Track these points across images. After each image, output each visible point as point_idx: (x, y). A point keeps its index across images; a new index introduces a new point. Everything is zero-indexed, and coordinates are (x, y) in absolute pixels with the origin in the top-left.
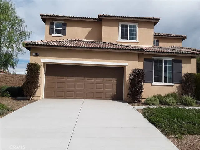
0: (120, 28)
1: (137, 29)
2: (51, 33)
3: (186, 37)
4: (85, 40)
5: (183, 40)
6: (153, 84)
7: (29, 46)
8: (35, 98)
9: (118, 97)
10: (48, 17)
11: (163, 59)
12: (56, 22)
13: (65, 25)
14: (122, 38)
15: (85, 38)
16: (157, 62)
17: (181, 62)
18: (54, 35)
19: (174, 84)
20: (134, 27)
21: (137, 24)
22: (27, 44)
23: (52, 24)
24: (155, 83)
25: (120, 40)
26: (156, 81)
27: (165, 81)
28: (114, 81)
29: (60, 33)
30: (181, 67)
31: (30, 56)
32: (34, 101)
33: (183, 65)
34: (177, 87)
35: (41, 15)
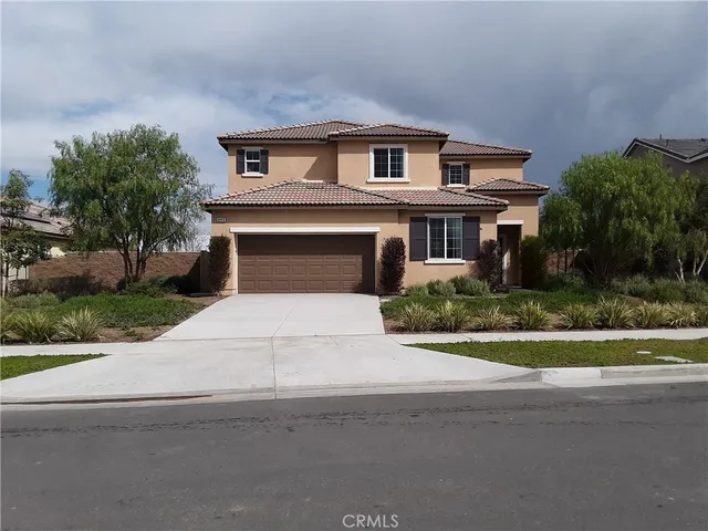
0: (372, 155)
1: (406, 155)
2: (240, 170)
3: (530, 154)
4: (305, 181)
5: (525, 160)
6: (426, 262)
7: (211, 208)
8: (223, 293)
9: (365, 288)
10: (232, 142)
11: (445, 216)
12: (247, 149)
13: (265, 153)
14: (377, 175)
15: (306, 177)
16: (433, 222)
17: (477, 220)
18: (246, 174)
19: (464, 261)
20: (400, 151)
21: (404, 147)
22: (206, 205)
23: (240, 153)
24: (430, 260)
25: (373, 179)
26: (432, 256)
27: (449, 256)
28: (358, 259)
29: (256, 170)
30: (479, 229)
31: (213, 222)
32: (222, 297)
33: (481, 226)
34: (472, 267)
35: (220, 139)
